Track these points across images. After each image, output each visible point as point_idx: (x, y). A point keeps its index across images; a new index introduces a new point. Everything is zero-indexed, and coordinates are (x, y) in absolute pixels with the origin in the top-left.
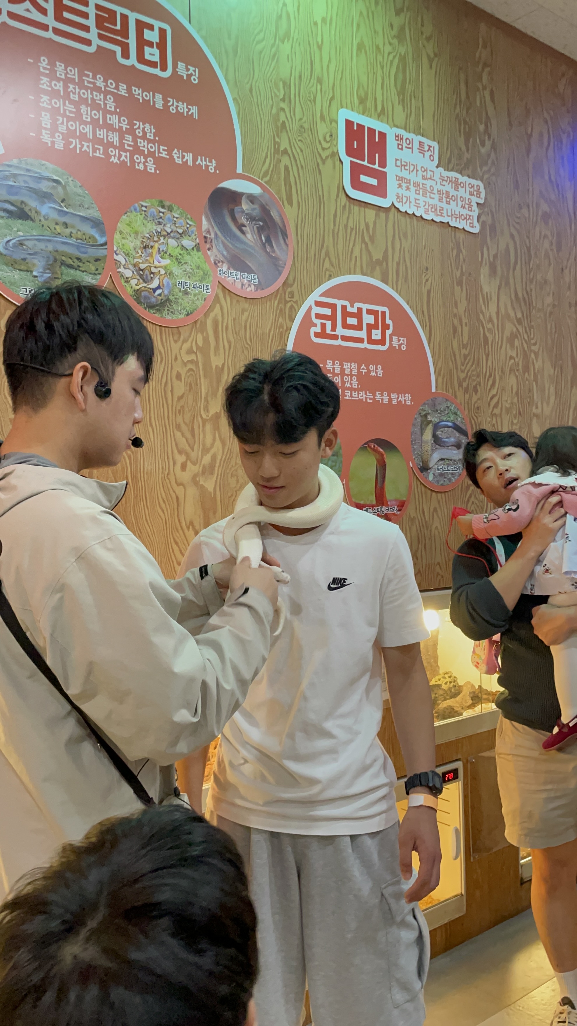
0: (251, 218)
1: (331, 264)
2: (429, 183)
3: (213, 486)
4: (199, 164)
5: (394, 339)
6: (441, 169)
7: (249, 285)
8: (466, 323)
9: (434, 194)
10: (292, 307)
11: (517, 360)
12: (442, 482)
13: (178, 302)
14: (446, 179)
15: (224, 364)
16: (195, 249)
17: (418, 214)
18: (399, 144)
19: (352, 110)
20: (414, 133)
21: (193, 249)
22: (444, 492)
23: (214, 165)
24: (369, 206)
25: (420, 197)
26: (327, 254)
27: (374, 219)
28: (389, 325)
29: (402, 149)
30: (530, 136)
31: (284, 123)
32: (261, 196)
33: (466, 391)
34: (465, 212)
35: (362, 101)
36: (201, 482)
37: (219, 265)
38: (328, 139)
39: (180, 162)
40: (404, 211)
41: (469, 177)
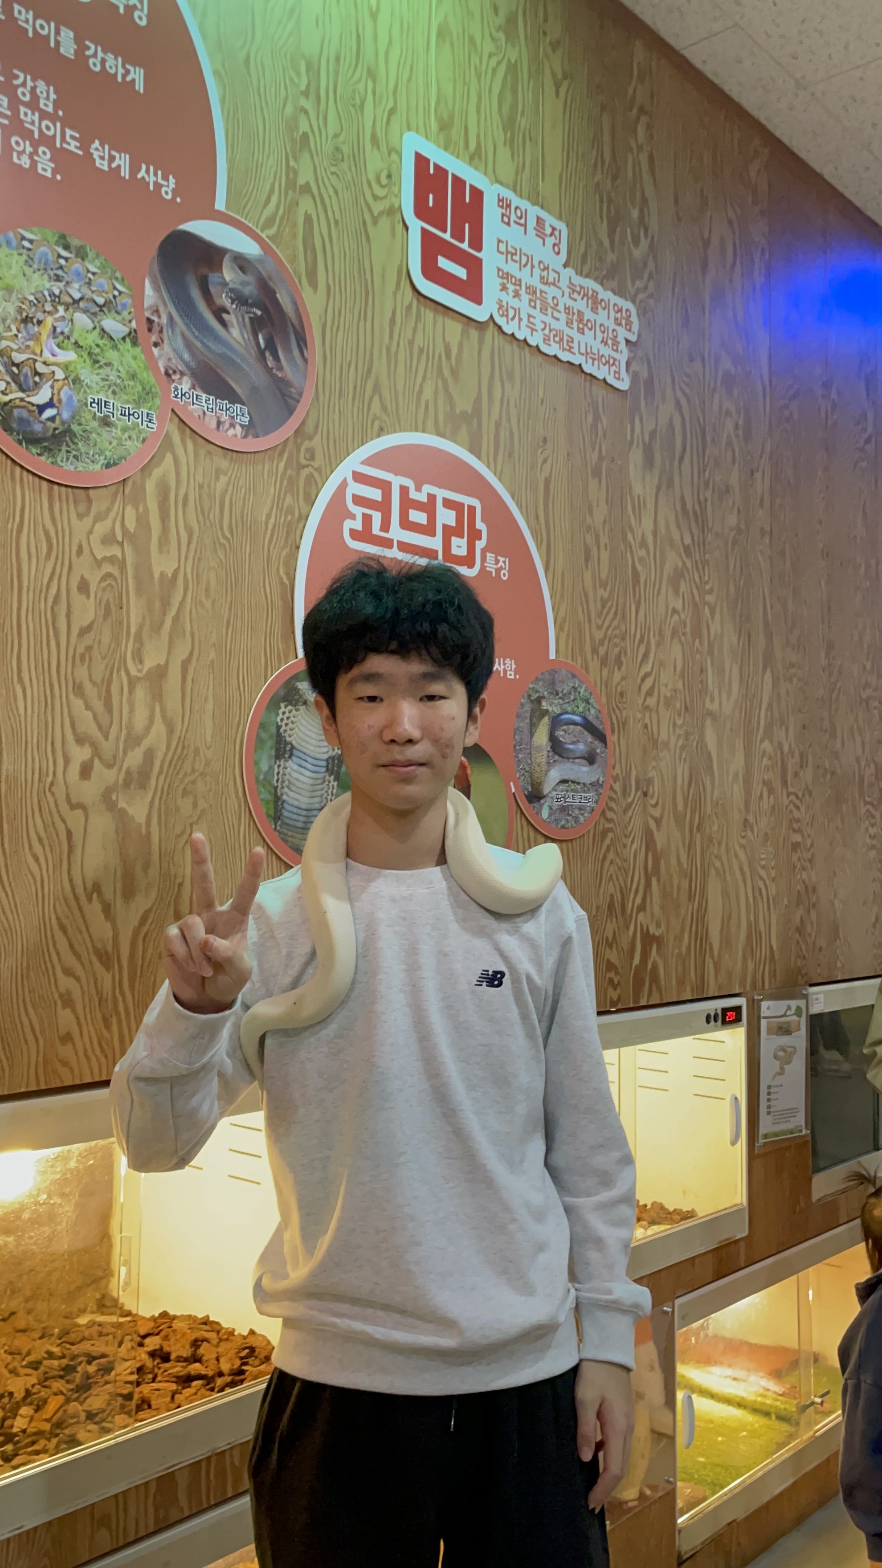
0: (240, 299)
1: (384, 408)
2: (551, 291)
3: (145, 812)
4: (143, 178)
5: (488, 558)
6: (570, 271)
7: (232, 425)
8: (606, 545)
9: (560, 312)
10: (310, 477)
11: (683, 617)
12: (563, 822)
13: (88, 438)
14: (578, 289)
15: (176, 572)
16: (128, 340)
17: (532, 342)
18: (503, 215)
19: (427, 137)
20: (528, 199)
21: (124, 339)
22: (566, 841)
23: (172, 186)
24: (450, 313)
25: (536, 313)
26: (377, 388)
27: (459, 338)
28: (480, 532)
29: (508, 224)
30: (707, 243)
31: (305, 135)
32: (260, 260)
33: (604, 662)
34: (606, 351)
35: (445, 126)
36: (122, 804)
37: (174, 377)
38: (384, 181)
39: (106, 168)
40: (510, 332)
41: (615, 294)
